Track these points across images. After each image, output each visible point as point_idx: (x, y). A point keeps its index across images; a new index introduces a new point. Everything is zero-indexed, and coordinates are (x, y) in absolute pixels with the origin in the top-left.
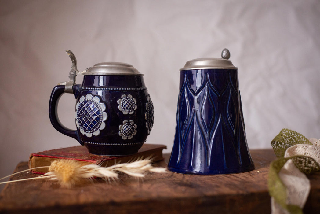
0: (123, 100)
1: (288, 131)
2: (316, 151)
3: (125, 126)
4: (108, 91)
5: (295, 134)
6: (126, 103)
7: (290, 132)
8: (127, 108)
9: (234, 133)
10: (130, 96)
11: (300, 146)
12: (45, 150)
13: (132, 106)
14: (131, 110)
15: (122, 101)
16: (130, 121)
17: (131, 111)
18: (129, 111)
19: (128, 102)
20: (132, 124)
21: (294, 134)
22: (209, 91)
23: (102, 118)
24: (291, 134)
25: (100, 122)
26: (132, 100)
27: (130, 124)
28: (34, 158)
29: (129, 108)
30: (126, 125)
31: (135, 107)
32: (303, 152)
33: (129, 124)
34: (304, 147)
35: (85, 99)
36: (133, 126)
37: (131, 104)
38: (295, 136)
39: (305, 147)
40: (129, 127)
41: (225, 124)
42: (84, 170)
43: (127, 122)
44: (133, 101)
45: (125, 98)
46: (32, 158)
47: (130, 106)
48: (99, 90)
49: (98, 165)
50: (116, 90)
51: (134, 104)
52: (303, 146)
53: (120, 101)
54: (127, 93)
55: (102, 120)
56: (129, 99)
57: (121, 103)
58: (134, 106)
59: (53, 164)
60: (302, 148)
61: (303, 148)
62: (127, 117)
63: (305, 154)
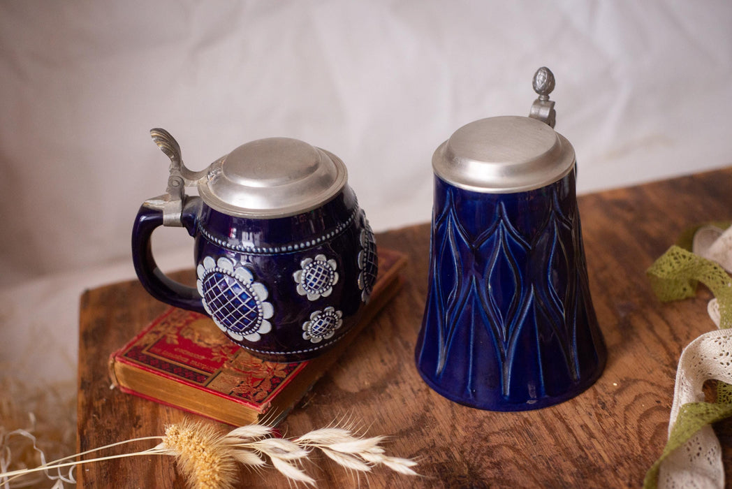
0: (305, 271)
3: (315, 322)
4: (270, 255)
6: (312, 278)
8: (316, 287)
9: (562, 316)
10: (320, 258)
11: (710, 338)
13: (326, 279)
14: (326, 287)
15: (303, 274)
16: (326, 309)
17: (327, 290)
18: (321, 291)
19: (318, 275)
20: (330, 314)
22: (507, 240)
23: (262, 313)
25: (259, 322)
26: (327, 264)
27: (327, 314)
28: (118, 364)
29: (320, 286)
30: (318, 319)
31: (333, 279)
32: (718, 350)
33: (324, 316)
34: (719, 338)
35: (217, 267)
36: (333, 317)
37: (326, 276)
39: (722, 339)
40: (324, 322)
41: (542, 303)
43: (320, 314)
44: (328, 266)
45: (308, 265)
47: (324, 281)
50: (287, 251)
51: (332, 273)
52: (717, 337)
53: (299, 275)
54: (311, 253)
55: (262, 317)
56: (318, 267)
57: (303, 278)
58: (332, 277)
61: (718, 343)
62: (321, 304)
63: (721, 355)
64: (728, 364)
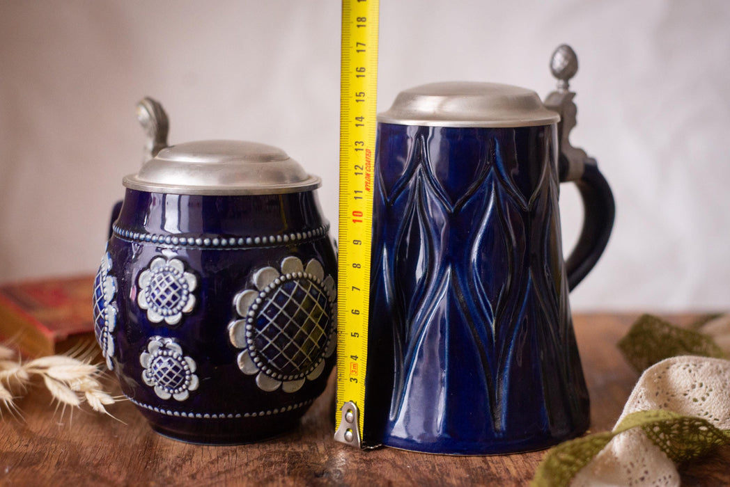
2: (721, 375)
3: (155, 358)
6: (156, 292)
13: (174, 298)
14: (172, 309)
16: (169, 345)
17: (173, 314)
18: (165, 312)
20: (175, 357)
26: (183, 277)
29: (164, 302)
30: (159, 355)
31: (186, 302)
32: (688, 381)
33: (165, 353)
34: (688, 365)
37: (174, 292)
39: (692, 367)
40: (165, 364)
43: (161, 347)
44: (182, 281)
47: (169, 297)
51: (185, 292)
52: (685, 363)
58: (184, 298)
60: (684, 369)
61: (687, 370)
62: (163, 329)
64: (703, 399)
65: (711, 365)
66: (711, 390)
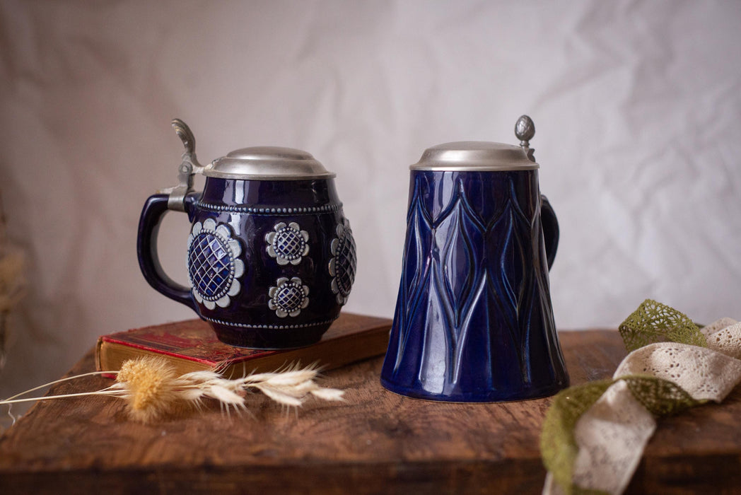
0: (277, 234)
1: (656, 307)
2: (699, 358)
3: (282, 289)
4: (248, 214)
5: (671, 313)
6: (283, 241)
7: (659, 309)
8: (286, 251)
9: (515, 312)
10: (294, 226)
11: (662, 348)
12: (132, 328)
13: (297, 247)
14: (295, 255)
15: (276, 237)
16: (293, 278)
17: (296, 258)
18: (290, 258)
19: (289, 239)
20: (297, 286)
21: (668, 312)
22: (463, 218)
23: (234, 271)
24: (663, 313)
25: (230, 280)
26: (299, 233)
27: (294, 284)
28: (104, 345)
29: (290, 251)
30: (285, 287)
31: (304, 249)
32: (668, 362)
33: (290, 285)
34: (670, 349)
35: (203, 228)
36: (299, 290)
37: (296, 243)
38: (671, 318)
39: (673, 351)
40: (290, 292)
41: (495, 291)
42: (188, 382)
43: (286, 282)
44: (300, 236)
45: (282, 229)
46: (102, 345)
47: (294, 247)
48: (233, 211)
49: (216, 372)
50: (265, 212)
51: (303, 243)
52: (668, 348)
53: (271, 237)
54: (287, 218)
55: (233, 275)
56: (291, 233)
57: (274, 240)
58: (302, 247)
59: (126, 366)
62: (289, 271)
63: (672, 366)
64: (679, 376)
65: (692, 350)
66: (685, 369)
